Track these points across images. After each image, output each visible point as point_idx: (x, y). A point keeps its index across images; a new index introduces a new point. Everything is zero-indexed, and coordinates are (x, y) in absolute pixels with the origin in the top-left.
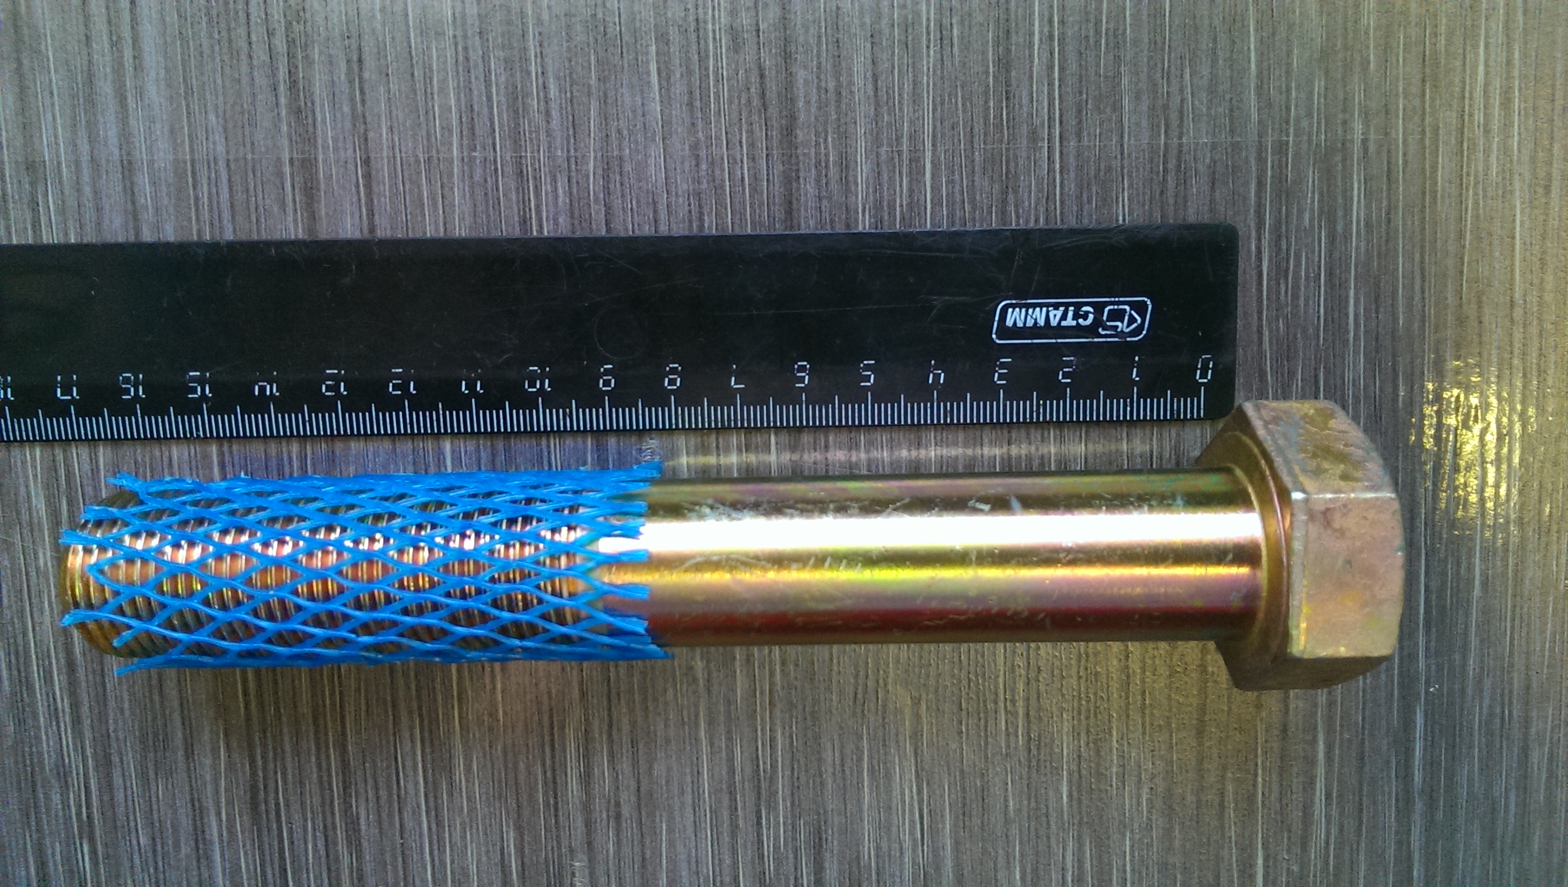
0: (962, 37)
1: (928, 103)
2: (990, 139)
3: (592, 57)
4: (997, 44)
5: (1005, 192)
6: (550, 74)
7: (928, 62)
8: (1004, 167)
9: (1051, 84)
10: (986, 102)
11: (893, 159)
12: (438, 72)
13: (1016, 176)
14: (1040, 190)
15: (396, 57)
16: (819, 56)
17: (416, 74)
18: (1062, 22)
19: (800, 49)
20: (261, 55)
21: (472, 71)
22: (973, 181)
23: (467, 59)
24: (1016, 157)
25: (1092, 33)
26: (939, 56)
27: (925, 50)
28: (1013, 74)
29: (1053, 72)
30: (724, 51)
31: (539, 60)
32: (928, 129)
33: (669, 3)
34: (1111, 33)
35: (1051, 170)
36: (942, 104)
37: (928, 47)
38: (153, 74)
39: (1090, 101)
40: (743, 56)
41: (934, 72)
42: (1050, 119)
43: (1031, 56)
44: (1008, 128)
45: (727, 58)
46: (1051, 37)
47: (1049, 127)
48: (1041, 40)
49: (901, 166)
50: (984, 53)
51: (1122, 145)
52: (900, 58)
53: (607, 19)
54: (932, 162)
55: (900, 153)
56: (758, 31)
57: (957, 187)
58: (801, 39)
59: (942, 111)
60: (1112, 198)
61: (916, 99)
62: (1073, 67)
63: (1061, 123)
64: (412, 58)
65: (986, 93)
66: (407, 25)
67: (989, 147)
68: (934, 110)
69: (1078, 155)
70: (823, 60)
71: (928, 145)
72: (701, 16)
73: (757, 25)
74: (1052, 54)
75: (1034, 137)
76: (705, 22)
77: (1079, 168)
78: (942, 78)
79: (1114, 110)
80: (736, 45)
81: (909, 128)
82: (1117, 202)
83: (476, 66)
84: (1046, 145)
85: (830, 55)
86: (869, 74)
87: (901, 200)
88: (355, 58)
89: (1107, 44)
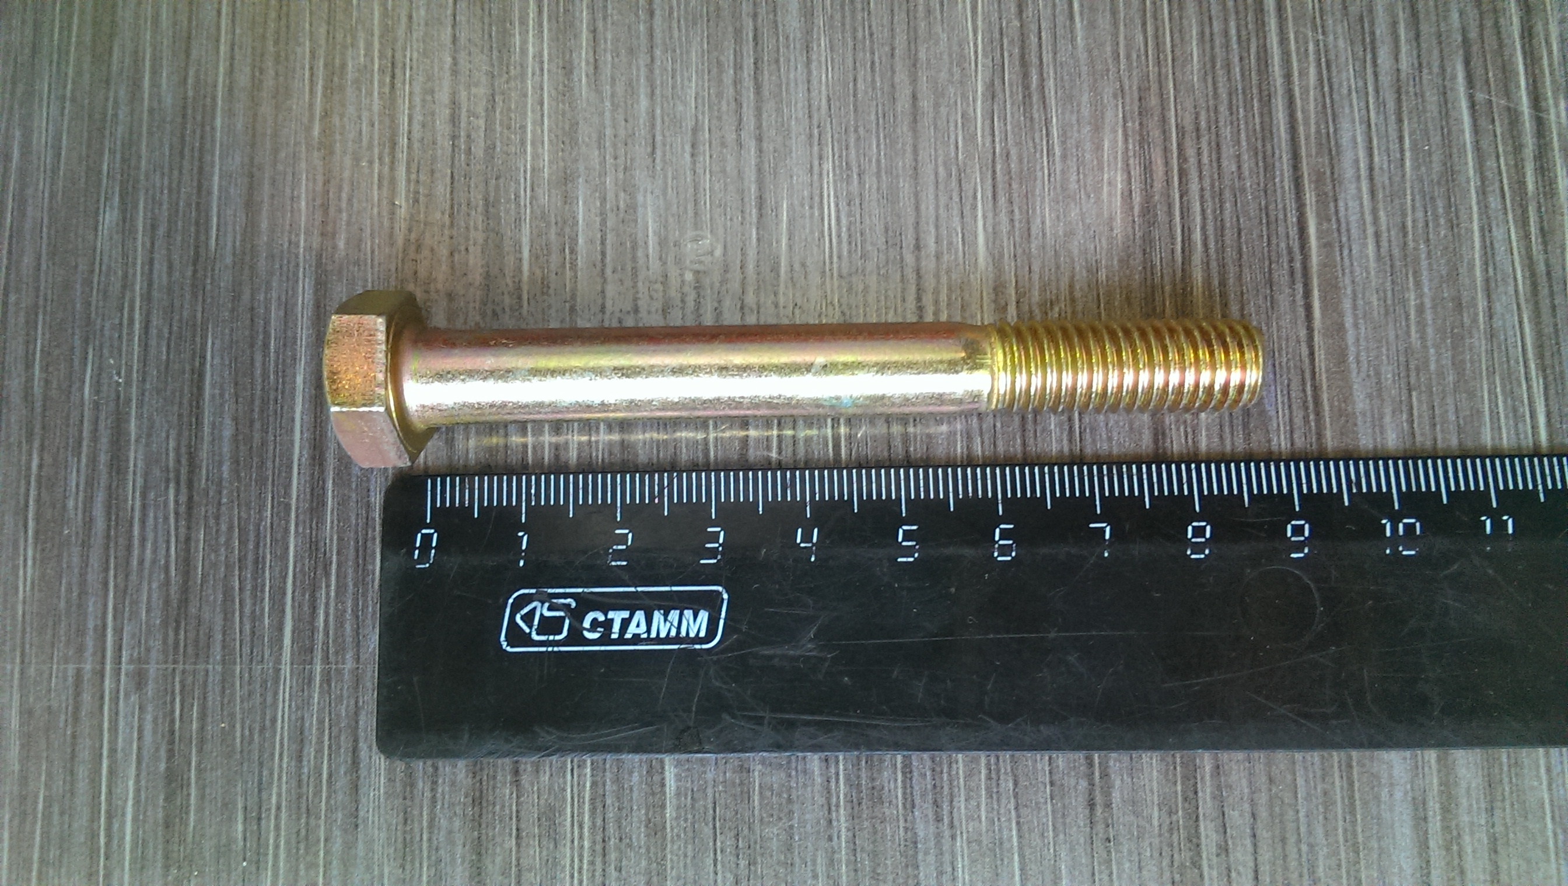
0: (231, 820)
1: (283, 729)
2: (200, 677)
3: (756, 803)
4: (185, 809)
5: (184, 602)
6: (818, 780)
7: (279, 787)
8: (182, 636)
9: (113, 751)
10: (202, 729)
11: (337, 653)
12: (978, 787)
13: (165, 624)
14: (135, 603)
15: (1039, 809)
16: (434, 800)
17: (1011, 785)
18: (94, 836)
19: (458, 810)
20: (1238, 818)
21: (929, 787)
22: (225, 619)
23: (936, 804)
24: (165, 652)
25: (56, 817)
26: (264, 795)
27: (284, 804)
28: (162, 766)
29: (110, 767)
30: (569, 810)
31: (834, 800)
32: (285, 692)
33: (643, 880)
34: (30, 818)
35: (119, 631)
36: (263, 729)
37: (279, 808)
38: (1398, 795)
39: (62, 725)
40: (542, 802)
41: (271, 774)
42: (115, 700)
43: (137, 791)
44: (173, 692)
45: (564, 799)
46: (110, 817)
47: (118, 691)
48: (124, 815)
49: (326, 644)
50: (202, 797)
51: (22, 662)
52: (318, 793)
53: (733, 859)
54: (281, 648)
55: (326, 659)
56: (518, 837)
57: (247, 610)
58: (457, 823)
59: (263, 719)
60: (40, 591)
61: (299, 737)
62: (82, 772)
63: (102, 697)
64: (1016, 808)
65: (202, 741)
66: (1022, 856)
67: (201, 667)
68: (274, 721)
69: (81, 650)
70: (428, 794)
71: (286, 669)
72: (599, 860)
73: (518, 845)
74: (110, 793)
75: (140, 679)
76: (593, 851)
77: (81, 632)
78: (261, 764)
79: (30, 713)
80: (550, 817)
81: (310, 697)
82: (33, 583)
83: (923, 795)
84: (124, 666)
85: (417, 801)
86: (363, 773)
87: (328, 594)
88: (1099, 810)
89: (36, 802)
